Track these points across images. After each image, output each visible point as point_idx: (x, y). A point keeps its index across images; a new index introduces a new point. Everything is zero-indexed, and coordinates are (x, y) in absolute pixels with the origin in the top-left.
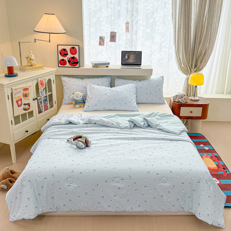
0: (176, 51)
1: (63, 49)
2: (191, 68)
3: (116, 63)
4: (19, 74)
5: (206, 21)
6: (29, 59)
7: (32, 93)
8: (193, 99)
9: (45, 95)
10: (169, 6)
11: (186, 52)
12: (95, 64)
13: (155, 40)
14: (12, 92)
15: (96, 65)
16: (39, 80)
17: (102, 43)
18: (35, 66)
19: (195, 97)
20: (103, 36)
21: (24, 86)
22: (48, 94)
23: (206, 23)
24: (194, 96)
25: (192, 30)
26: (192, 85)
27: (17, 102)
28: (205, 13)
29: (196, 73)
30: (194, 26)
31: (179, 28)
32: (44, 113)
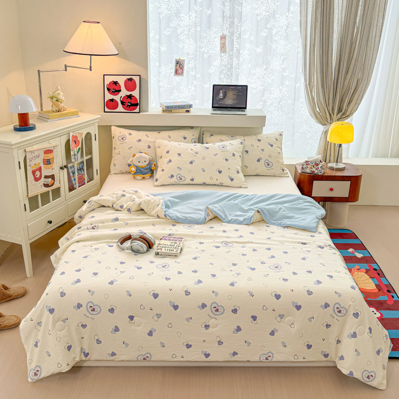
0: (306, 85)
1: (114, 82)
2: (332, 114)
3: (203, 105)
4: (38, 125)
5: (359, 35)
6: (55, 99)
7: (59, 158)
8: (335, 167)
9: (80, 160)
10: (296, 8)
11: (323, 86)
12: (167, 107)
13: (271, 66)
14: (26, 156)
15: (169, 109)
16: (71, 134)
17: (180, 71)
18: (65, 112)
19: (338, 164)
20: (182, 58)
21: (46, 145)
22: (85, 158)
23: (359, 37)
24: (337, 162)
25: (334, 49)
26: (333, 142)
27: (34, 172)
28: (357, 21)
29: (340, 122)
30: (338, 43)
31: (312, 46)
32: (78, 190)
